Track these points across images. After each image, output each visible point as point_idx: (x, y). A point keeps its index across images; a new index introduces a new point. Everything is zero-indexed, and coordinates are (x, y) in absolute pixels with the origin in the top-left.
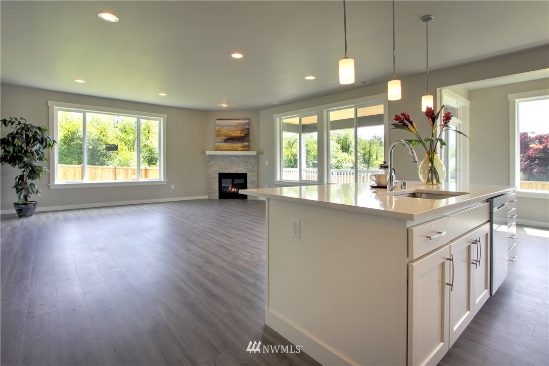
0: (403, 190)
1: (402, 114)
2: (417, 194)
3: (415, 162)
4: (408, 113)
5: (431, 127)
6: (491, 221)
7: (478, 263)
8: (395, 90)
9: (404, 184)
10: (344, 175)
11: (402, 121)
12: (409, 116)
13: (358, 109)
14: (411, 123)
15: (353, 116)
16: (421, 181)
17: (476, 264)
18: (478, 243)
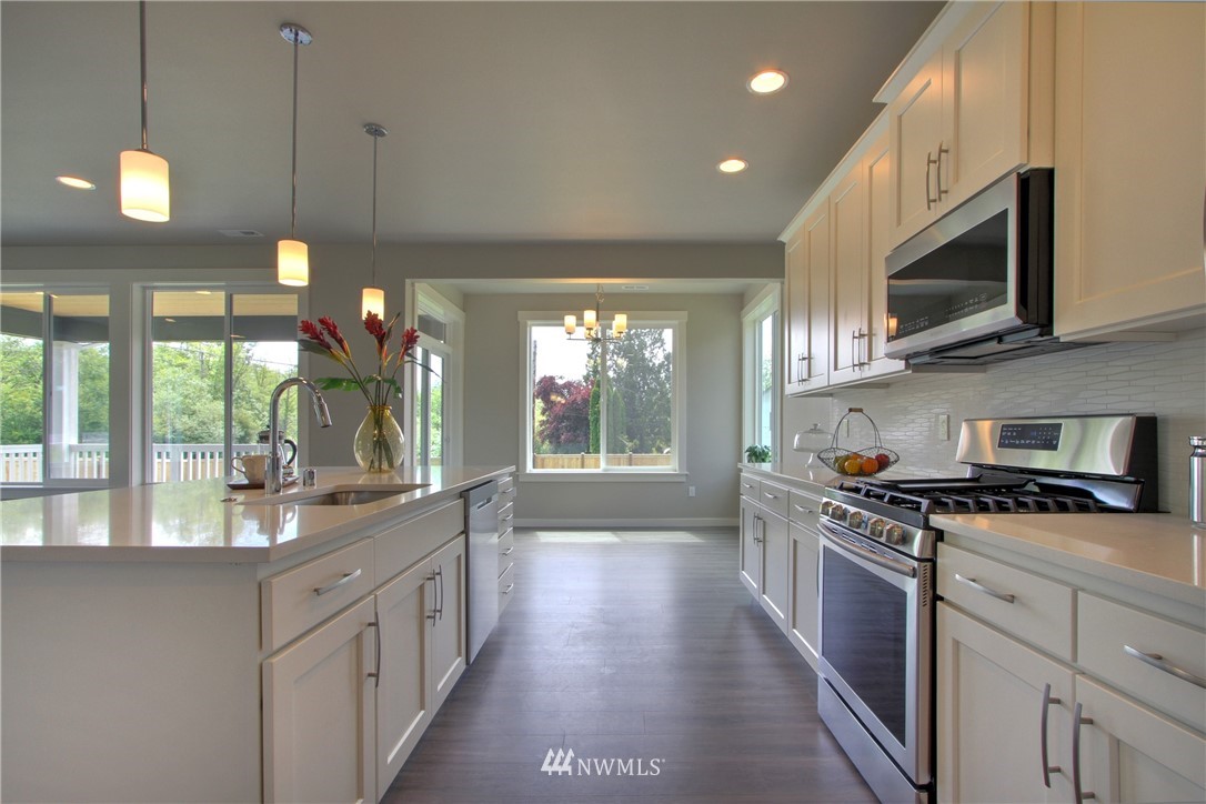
0: (307, 489)
1: (322, 321)
2: (339, 496)
3: (326, 426)
4: (333, 319)
5: (377, 353)
6: (466, 532)
7: (438, 614)
8: (293, 265)
9: (311, 474)
10: (194, 457)
11: (317, 337)
12: (335, 327)
13: (235, 297)
14: (340, 342)
15: (221, 311)
16: (358, 465)
17: (434, 617)
18: (438, 577)
